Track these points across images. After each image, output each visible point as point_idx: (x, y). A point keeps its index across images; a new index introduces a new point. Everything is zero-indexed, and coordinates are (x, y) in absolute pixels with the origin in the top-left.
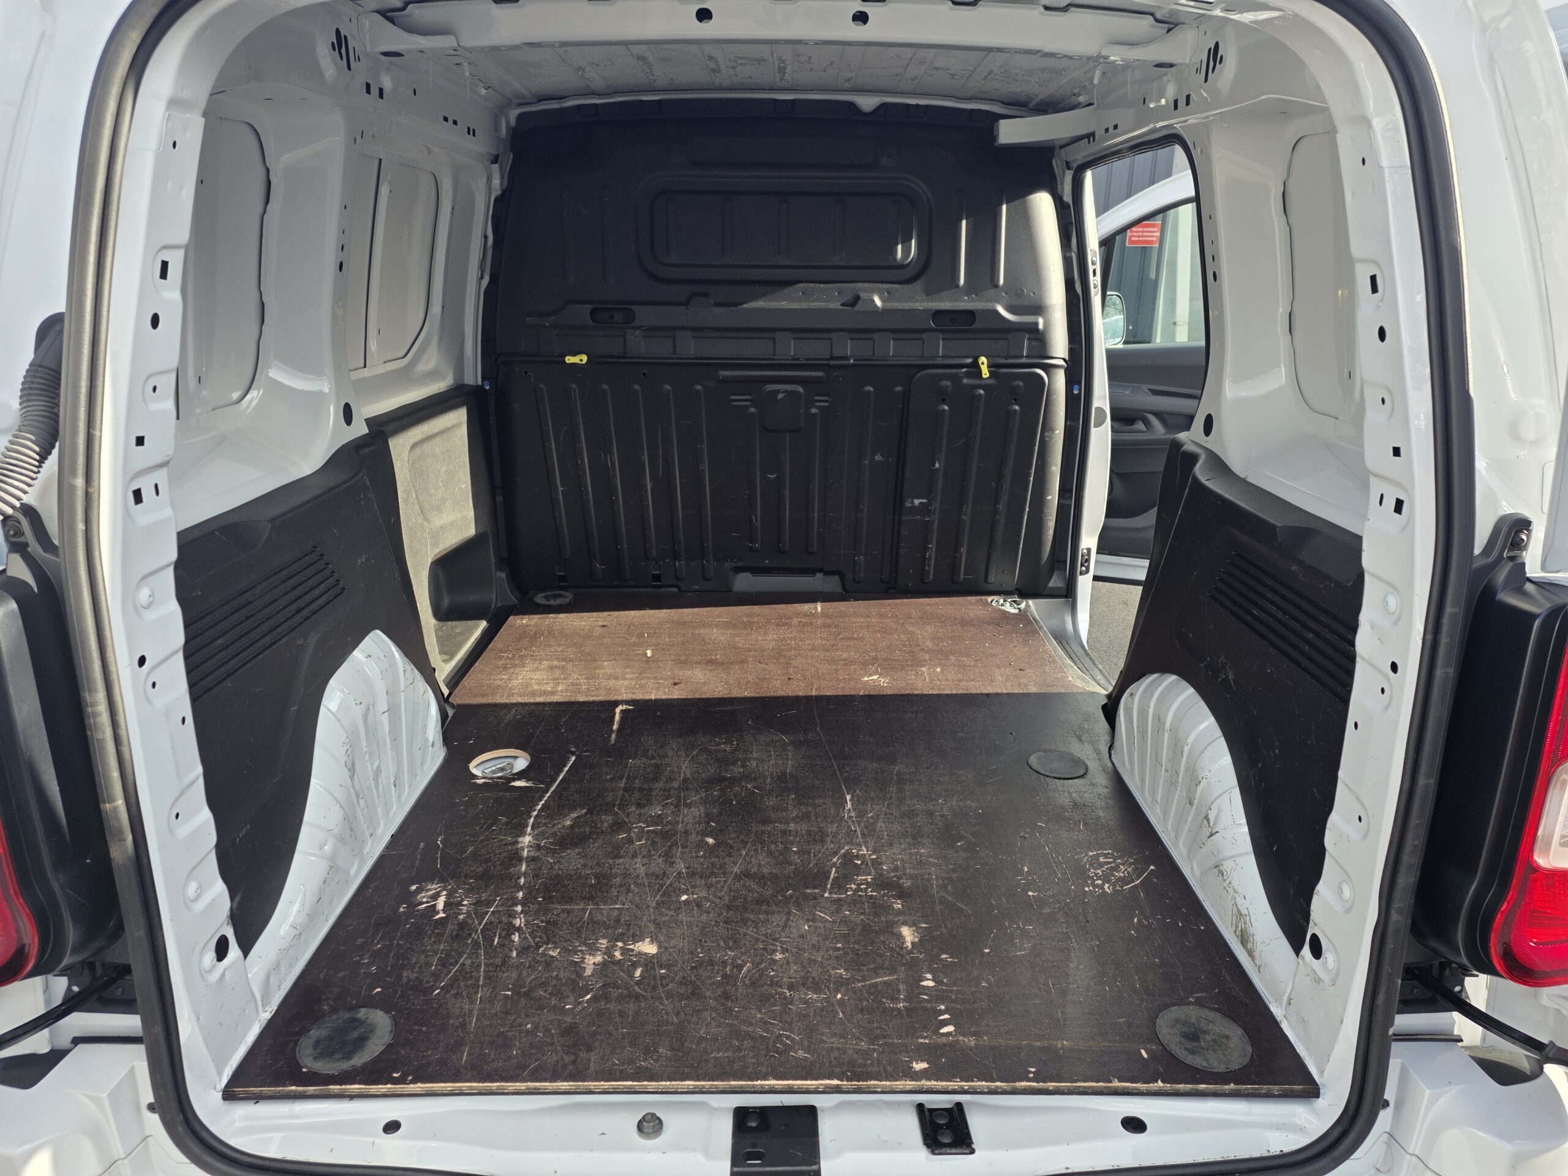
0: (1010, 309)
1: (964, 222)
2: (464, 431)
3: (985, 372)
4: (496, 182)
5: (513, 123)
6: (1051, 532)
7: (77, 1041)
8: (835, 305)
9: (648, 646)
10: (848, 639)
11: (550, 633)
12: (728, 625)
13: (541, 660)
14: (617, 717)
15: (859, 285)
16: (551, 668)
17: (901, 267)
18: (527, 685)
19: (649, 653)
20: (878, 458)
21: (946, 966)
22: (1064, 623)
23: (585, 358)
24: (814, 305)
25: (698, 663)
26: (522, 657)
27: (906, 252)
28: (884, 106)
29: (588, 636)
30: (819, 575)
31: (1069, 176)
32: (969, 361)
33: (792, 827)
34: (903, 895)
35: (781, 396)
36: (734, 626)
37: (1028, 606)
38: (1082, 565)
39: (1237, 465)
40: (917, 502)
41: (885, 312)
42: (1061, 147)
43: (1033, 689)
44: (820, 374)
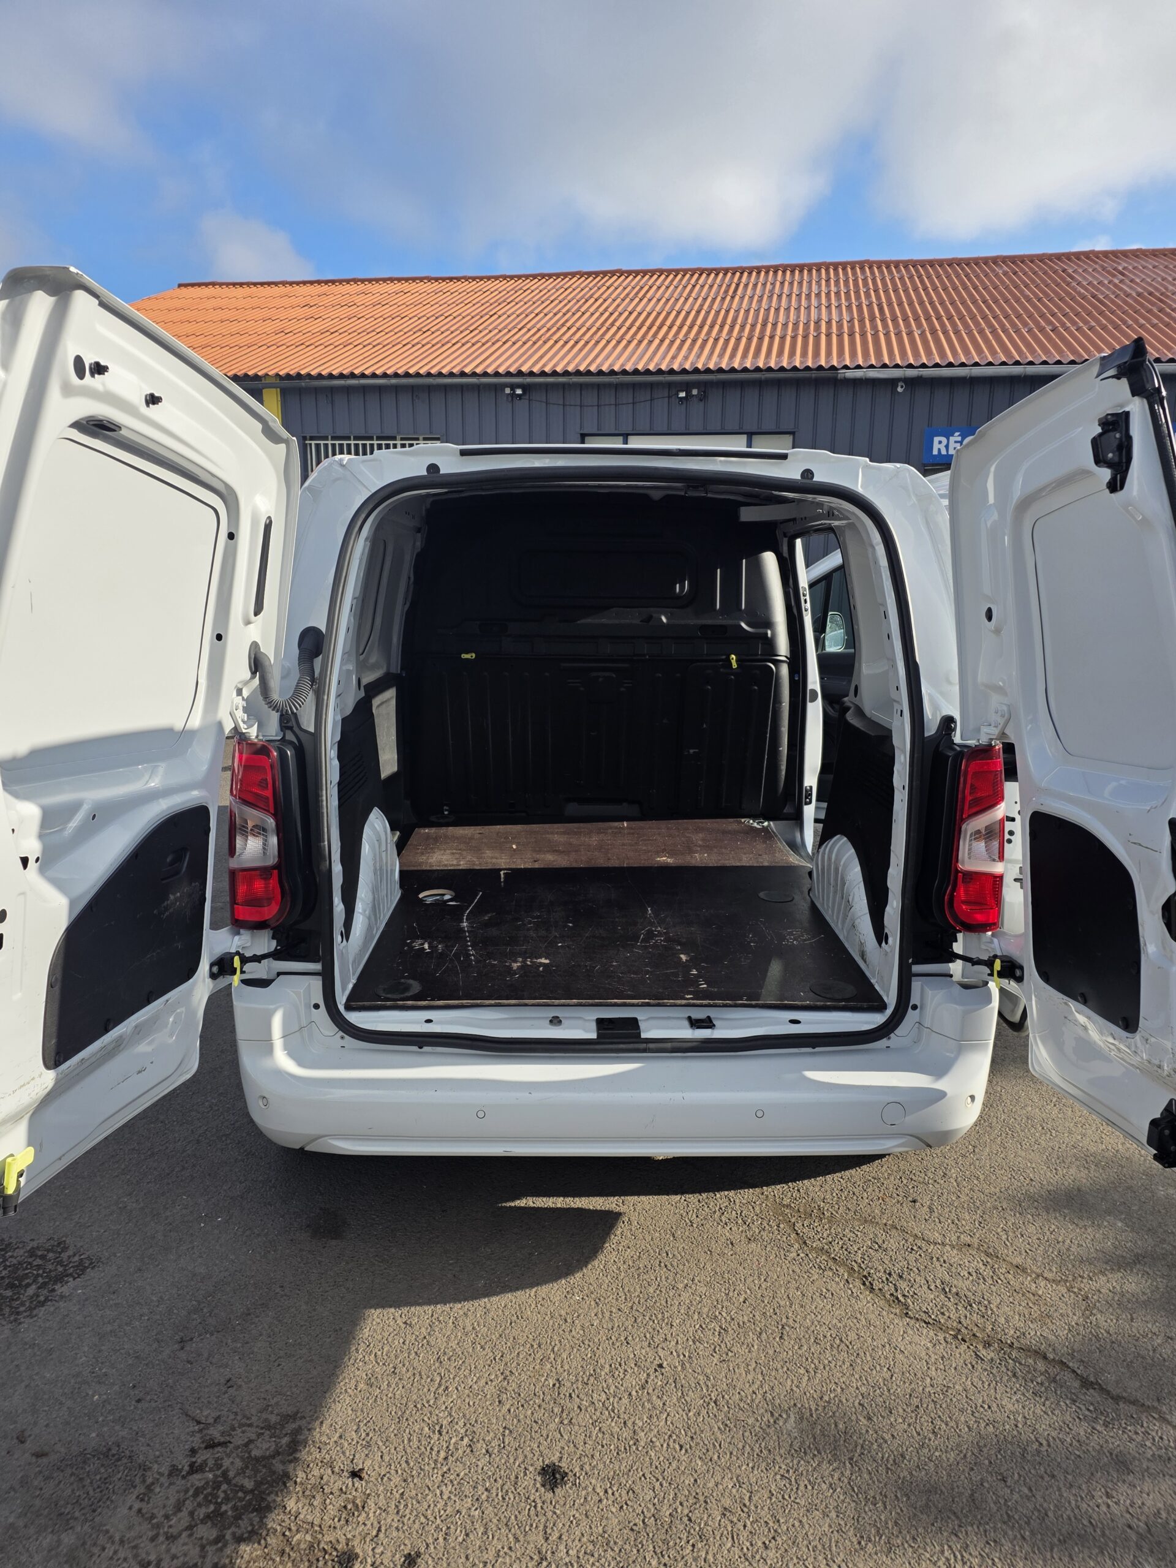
0: (748, 624)
1: (719, 570)
2: (393, 702)
3: (735, 665)
4: (418, 544)
5: (428, 506)
6: (783, 773)
7: (279, 974)
8: (637, 621)
9: (513, 843)
10: (646, 840)
11: (446, 837)
12: (564, 833)
13: (445, 850)
14: (502, 876)
15: (652, 609)
16: (453, 854)
17: (678, 597)
18: (440, 862)
19: (514, 847)
20: (665, 721)
21: (703, 968)
22: (794, 837)
23: (474, 655)
24: (623, 621)
25: (549, 851)
26: (432, 849)
27: (682, 588)
28: (668, 496)
29: (471, 838)
30: (625, 804)
31: (785, 540)
32: (724, 657)
33: (617, 920)
34: (680, 944)
35: (601, 680)
36: (568, 834)
37: (769, 825)
38: (806, 798)
39: (868, 710)
40: (692, 751)
41: (668, 624)
42: (781, 523)
43: (766, 864)
44: (626, 665)
